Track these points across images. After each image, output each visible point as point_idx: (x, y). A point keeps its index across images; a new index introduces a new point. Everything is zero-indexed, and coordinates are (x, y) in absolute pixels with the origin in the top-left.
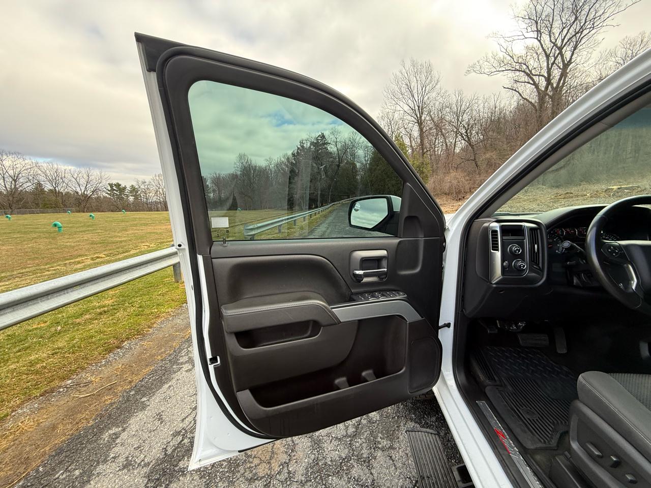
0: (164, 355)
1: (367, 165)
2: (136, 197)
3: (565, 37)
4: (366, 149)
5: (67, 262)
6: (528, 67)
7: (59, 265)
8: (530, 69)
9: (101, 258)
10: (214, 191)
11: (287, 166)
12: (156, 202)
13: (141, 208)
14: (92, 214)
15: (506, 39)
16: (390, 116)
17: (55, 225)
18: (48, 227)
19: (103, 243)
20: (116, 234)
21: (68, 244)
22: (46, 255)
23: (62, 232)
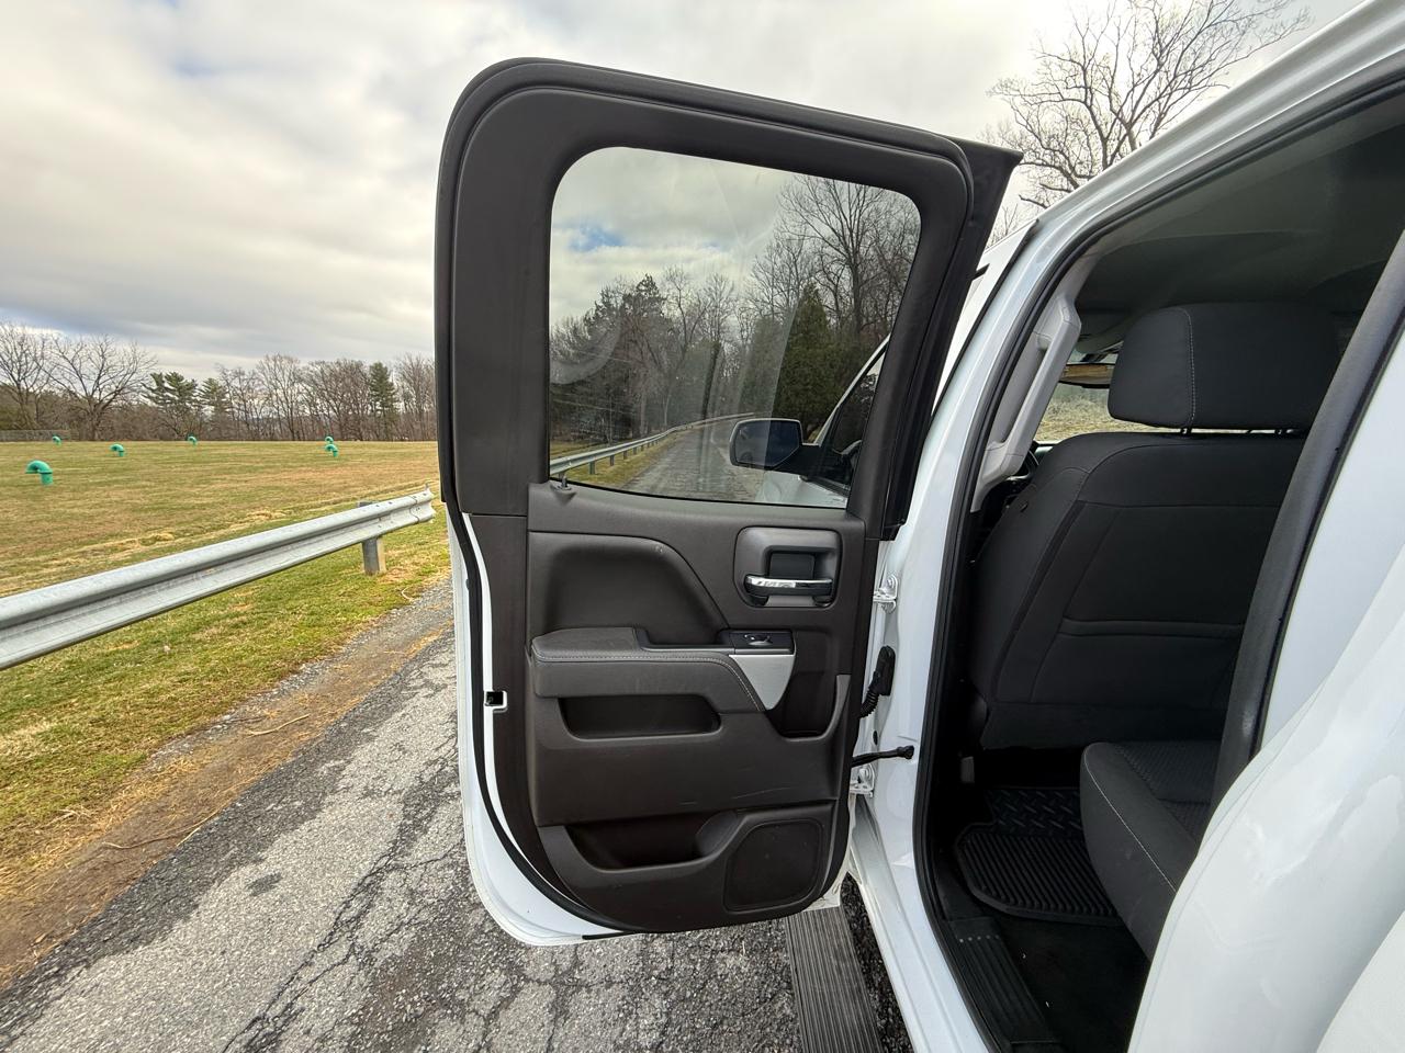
0: (379, 682)
1: (747, 348)
2: (220, 407)
3: (1138, 102)
4: (744, 314)
5: (85, 548)
6: (1067, 158)
7: (69, 555)
8: (1073, 163)
9: (165, 540)
10: (406, 397)
11: (573, 346)
12: (268, 419)
13: (232, 432)
14: (119, 445)
15: (1027, 98)
16: (795, 246)
17: (35, 469)
18: (13, 473)
19: (158, 508)
20: (187, 490)
21: (76, 510)
22: (30, 535)
23: (52, 483)
